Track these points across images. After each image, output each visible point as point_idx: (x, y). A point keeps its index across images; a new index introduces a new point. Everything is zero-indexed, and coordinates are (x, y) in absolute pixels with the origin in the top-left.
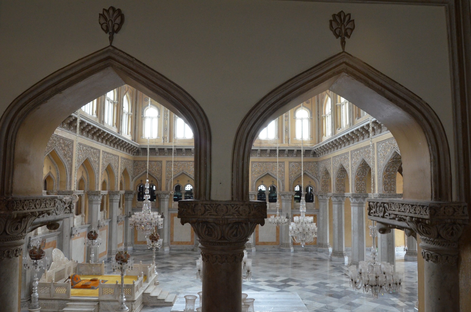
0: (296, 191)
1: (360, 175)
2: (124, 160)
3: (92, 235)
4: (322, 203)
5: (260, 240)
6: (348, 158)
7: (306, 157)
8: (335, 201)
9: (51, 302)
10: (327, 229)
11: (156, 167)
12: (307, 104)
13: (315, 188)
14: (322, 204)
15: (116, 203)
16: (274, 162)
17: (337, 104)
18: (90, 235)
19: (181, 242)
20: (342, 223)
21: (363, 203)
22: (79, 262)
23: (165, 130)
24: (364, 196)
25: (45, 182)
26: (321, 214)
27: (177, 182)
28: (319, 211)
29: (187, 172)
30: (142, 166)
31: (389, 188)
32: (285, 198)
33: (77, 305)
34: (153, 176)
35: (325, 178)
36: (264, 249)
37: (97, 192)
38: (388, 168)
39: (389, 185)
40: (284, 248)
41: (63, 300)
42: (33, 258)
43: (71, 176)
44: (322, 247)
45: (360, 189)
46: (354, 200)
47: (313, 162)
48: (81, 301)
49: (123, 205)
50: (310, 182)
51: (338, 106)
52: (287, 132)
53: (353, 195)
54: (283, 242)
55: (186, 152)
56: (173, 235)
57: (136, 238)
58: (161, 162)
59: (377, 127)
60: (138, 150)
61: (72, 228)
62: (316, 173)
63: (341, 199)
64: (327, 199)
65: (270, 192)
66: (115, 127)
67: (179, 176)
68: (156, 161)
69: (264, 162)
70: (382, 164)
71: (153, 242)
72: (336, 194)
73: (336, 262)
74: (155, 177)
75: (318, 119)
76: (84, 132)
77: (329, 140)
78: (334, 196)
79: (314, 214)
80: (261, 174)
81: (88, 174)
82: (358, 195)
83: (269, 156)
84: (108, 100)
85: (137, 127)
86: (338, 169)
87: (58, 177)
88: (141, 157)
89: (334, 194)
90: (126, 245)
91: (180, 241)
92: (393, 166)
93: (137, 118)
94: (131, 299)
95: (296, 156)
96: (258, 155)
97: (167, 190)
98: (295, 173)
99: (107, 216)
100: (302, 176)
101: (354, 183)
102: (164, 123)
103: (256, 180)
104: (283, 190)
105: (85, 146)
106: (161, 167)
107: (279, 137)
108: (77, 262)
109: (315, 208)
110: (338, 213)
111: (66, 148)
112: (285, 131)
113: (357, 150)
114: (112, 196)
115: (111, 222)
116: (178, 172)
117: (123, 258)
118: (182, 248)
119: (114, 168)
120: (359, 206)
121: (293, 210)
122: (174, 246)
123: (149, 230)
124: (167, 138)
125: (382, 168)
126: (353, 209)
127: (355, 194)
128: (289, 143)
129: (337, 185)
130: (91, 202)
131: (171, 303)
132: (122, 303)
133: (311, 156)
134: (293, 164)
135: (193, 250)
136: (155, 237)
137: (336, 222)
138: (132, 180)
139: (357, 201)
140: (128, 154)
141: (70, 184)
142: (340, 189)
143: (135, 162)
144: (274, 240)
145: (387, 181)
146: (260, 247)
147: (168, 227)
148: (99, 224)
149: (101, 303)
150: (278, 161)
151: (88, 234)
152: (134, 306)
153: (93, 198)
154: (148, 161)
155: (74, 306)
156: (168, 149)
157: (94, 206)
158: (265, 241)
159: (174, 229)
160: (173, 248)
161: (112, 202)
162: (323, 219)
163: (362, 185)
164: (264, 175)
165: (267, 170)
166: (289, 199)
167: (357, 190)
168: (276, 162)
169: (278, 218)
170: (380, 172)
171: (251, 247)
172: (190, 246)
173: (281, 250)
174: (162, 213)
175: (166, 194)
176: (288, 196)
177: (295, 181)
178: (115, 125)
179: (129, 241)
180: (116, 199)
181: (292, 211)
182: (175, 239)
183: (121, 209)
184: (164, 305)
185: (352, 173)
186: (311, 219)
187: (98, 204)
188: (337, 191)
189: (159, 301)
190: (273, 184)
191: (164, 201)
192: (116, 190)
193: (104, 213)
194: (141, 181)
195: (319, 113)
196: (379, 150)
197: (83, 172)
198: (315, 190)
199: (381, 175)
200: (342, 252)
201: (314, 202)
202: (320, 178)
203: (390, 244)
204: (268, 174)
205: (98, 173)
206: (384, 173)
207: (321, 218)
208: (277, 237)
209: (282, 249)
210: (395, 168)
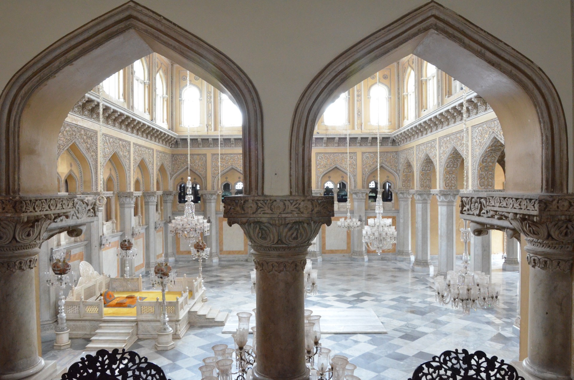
0: (370, 188)
1: (450, 167)
2: (161, 154)
3: (125, 245)
4: (403, 202)
5: (328, 248)
6: (435, 147)
7: (383, 146)
8: (419, 200)
9: (82, 324)
10: (408, 234)
11: (199, 162)
12: (384, 80)
13: (394, 184)
14: (402, 204)
15: (153, 206)
16: (343, 153)
17: (423, 78)
18: (123, 245)
19: (233, 251)
20: (427, 226)
21: (453, 202)
22: (111, 277)
23: (209, 115)
24: (455, 193)
25: (66, 182)
26: (401, 215)
27: (225, 180)
28: (398, 212)
30: (182, 161)
31: (486, 183)
32: (357, 196)
33: (112, 326)
34: (196, 172)
35: (406, 172)
36: (332, 258)
37: (129, 193)
38: (485, 158)
39: (486, 179)
40: (356, 257)
41: (95, 320)
42: (56, 272)
43: (96, 175)
44: (402, 255)
45: (450, 185)
46: (442, 198)
47: (392, 152)
48: (117, 322)
49: (161, 208)
50: (388, 177)
51: (424, 82)
52: (360, 115)
53: (441, 192)
54: (356, 250)
55: (235, 143)
56: (223, 243)
57: (178, 247)
58: (205, 155)
59: (472, 107)
60: (177, 141)
61: (101, 236)
62: (395, 166)
63: (426, 198)
64: (409, 197)
65: (339, 190)
66: (147, 113)
67: (227, 172)
68: (198, 155)
69: (331, 153)
70: (477, 154)
71: (198, 251)
72: (420, 191)
73: (420, 272)
74: (198, 174)
75: (399, 98)
76: (109, 120)
77: (411, 124)
78: (418, 193)
79: (392, 215)
80: (328, 168)
81: (117, 171)
82: (447, 192)
83: (337, 145)
84: (137, 80)
85: (174, 113)
86: (422, 160)
87: (81, 176)
88: (180, 150)
89: (417, 191)
90: (166, 255)
91: (231, 250)
92: (491, 155)
93: (174, 101)
94: (175, 319)
95: (371, 145)
96: (324, 145)
97: (214, 189)
98: (370, 166)
99: (142, 221)
100: (379, 169)
101: (442, 177)
102: (208, 107)
103: (321, 176)
104: (355, 187)
105: (112, 137)
106: (206, 161)
107: (349, 122)
108: (109, 276)
109: (393, 209)
110: (423, 214)
111: (89, 141)
112: (358, 114)
113: (446, 136)
114: (148, 198)
115: (147, 229)
116: (227, 167)
117: (163, 271)
118: (234, 258)
119: (148, 164)
120: (448, 206)
121: (367, 211)
122: (224, 256)
123: (193, 237)
124: (211, 126)
125: (478, 158)
126: (441, 210)
127: (443, 191)
128: (361, 129)
129: (421, 180)
130: (122, 206)
131: (222, 322)
132: (165, 324)
133: (389, 145)
134: (367, 155)
135: (247, 261)
136: (201, 246)
137: (419, 225)
138: (171, 179)
139: (446, 199)
140: (165, 146)
141: (97, 185)
142: (425, 185)
143: (173, 156)
144: (344, 247)
145: (483, 175)
146: (328, 256)
147: (217, 233)
148: (133, 232)
149: (139, 323)
150: (348, 151)
151: (121, 243)
152: (178, 326)
153: (124, 200)
154: (189, 154)
155: (108, 327)
156: (214, 139)
157: (127, 210)
158: (333, 249)
159: (224, 237)
160: (223, 259)
161: (148, 205)
162: (404, 222)
163: (452, 180)
164: (331, 169)
165: (334, 162)
166: (363, 198)
167: (445, 185)
168: (347, 153)
169: (349, 221)
170: (474, 163)
171: (316, 256)
172: (243, 255)
173: (353, 260)
174: (209, 217)
175: (212, 194)
176: (360, 195)
177: (369, 176)
178: (147, 111)
179: (170, 250)
180: (152, 201)
181: (366, 213)
183: (159, 214)
184: (215, 325)
185: (440, 165)
186: (389, 221)
187: (131, 207)
188: (421, 187)
189: (208, 320)
190: (343, 180)
191: (211, 202)
192: (152, 191)
193: (139, 218)
194: (182, 179)
195: (400, 91)
196: (474, 136)
197: (111, 170)
198: (394, 186)
199: (475, 167)
200: (427, 260)
201: (393, 201)
202: (401, 172)
203: (485, 250)
204: (336, 167)
205: (129, 170)
206: (480, 165)
207: (402, 221)
208: (348, 243)
209: (354, 258)
210: (493, 158)
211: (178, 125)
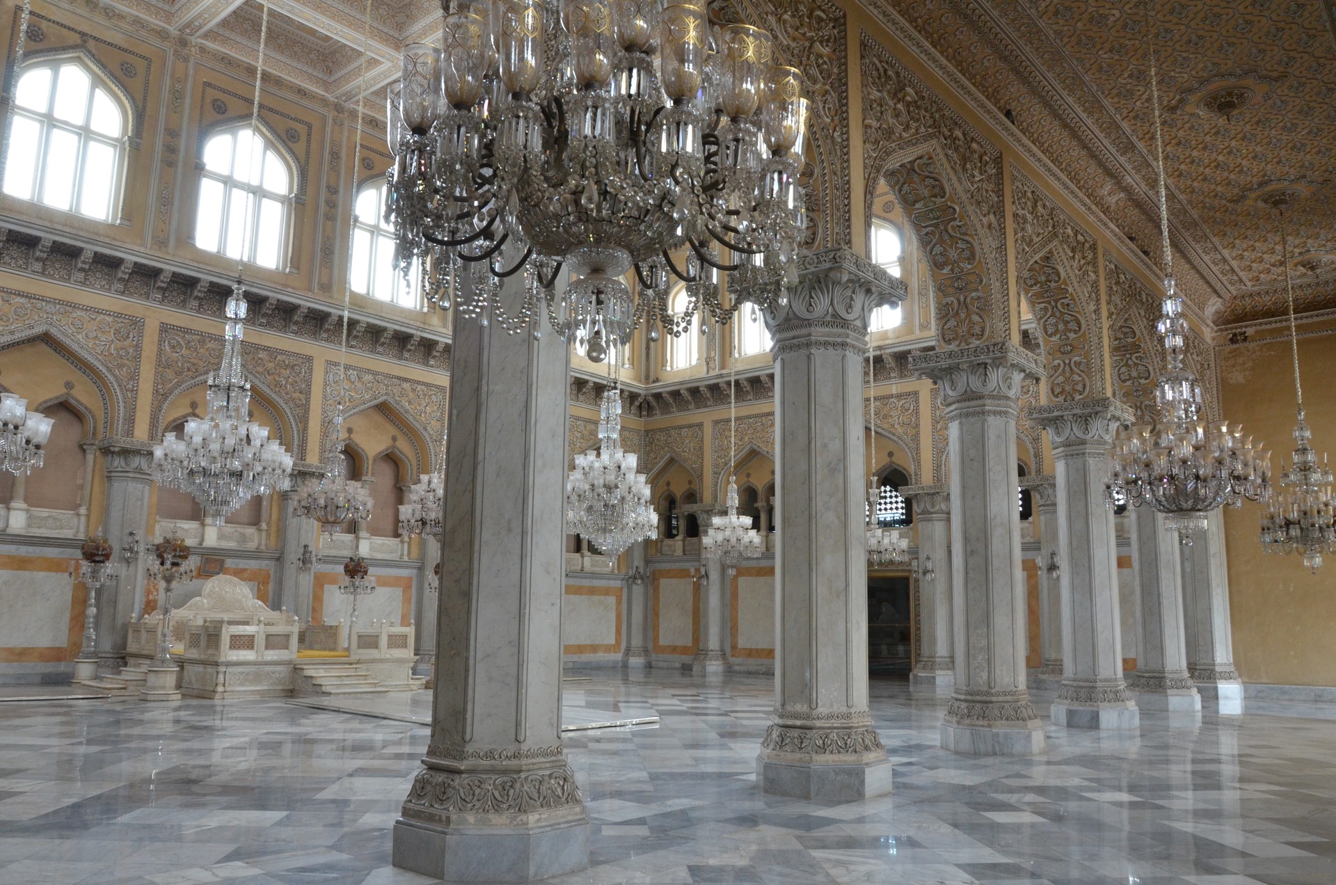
29: (761, 445)
182: (742, 643)
211: (660, 366)
